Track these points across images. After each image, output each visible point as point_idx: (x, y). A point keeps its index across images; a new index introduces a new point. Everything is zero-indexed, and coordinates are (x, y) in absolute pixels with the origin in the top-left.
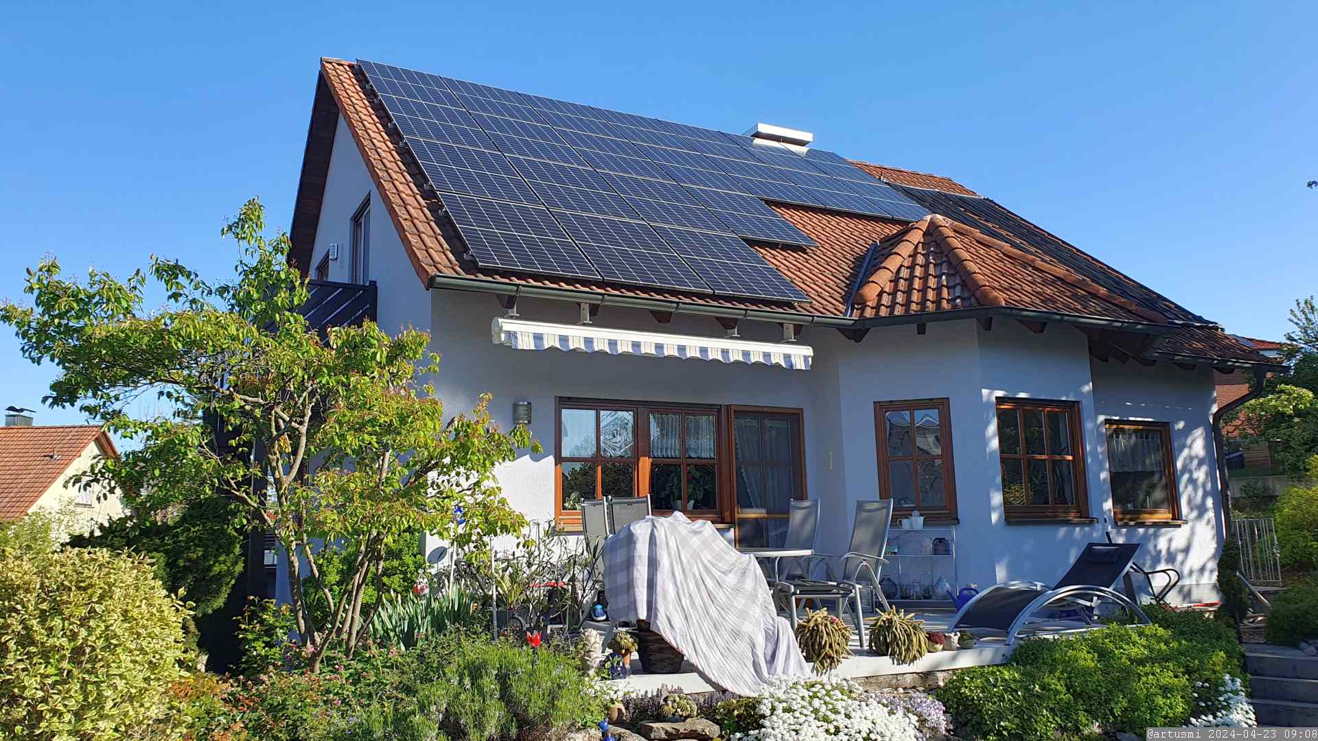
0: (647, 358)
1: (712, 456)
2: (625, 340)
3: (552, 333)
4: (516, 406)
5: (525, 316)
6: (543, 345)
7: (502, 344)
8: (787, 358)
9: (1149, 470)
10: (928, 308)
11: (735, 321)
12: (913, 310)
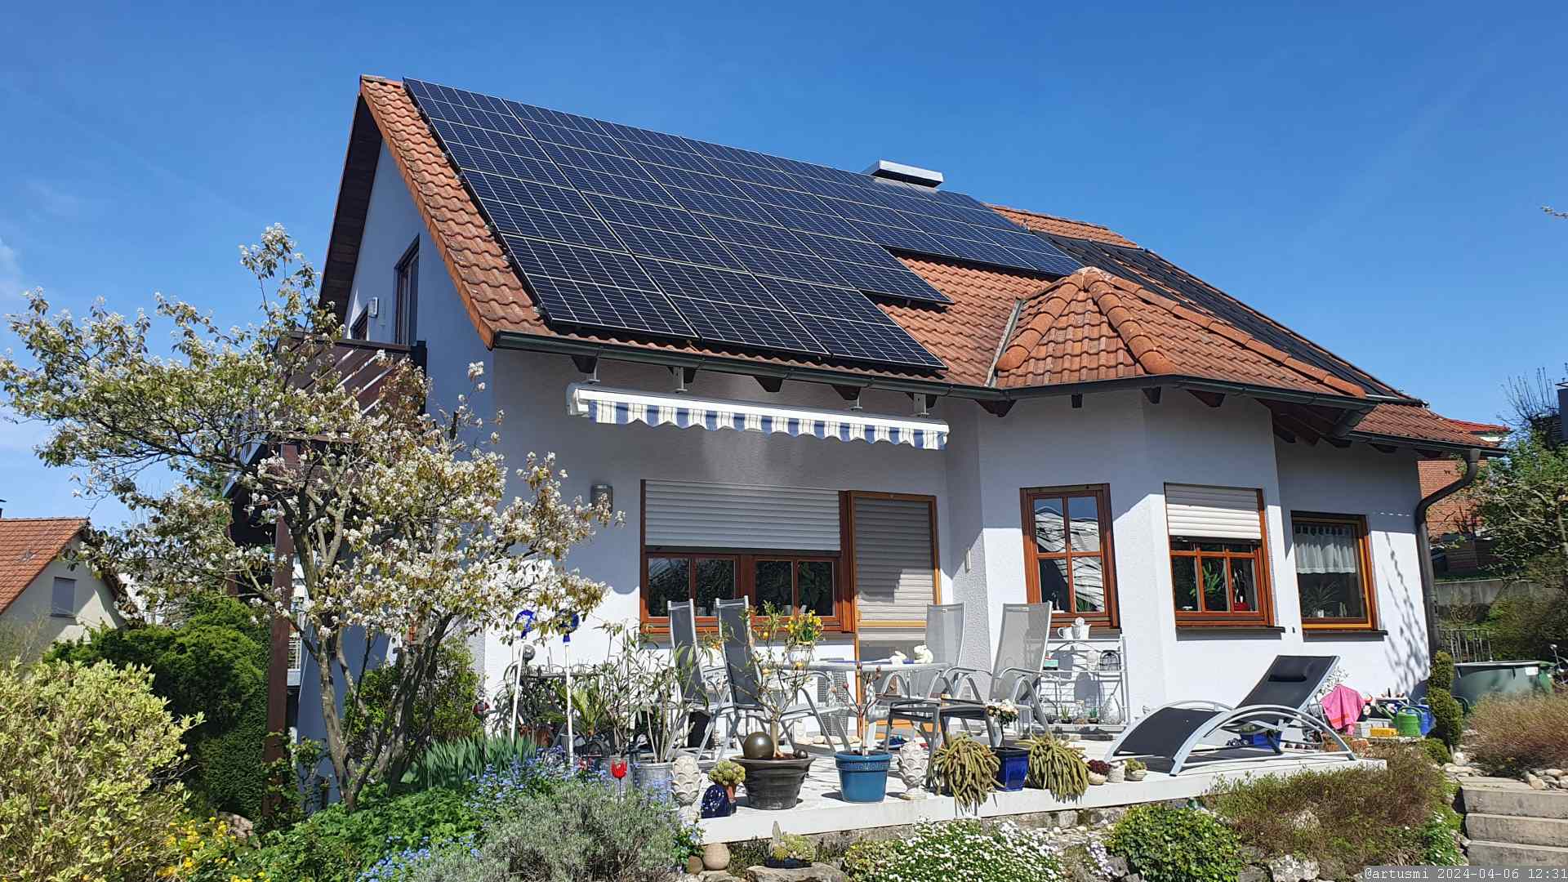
0: (752, 434)
2: (726, 411)
3: (638, 404)
4: (594, 491)
5: (609, 383)
6: (627, 418)
7: (579, 416)
8: (918, 434)
9: (1342, 570)
10: (1085, 376)
11: (857, 390)
12: (1067, 378)
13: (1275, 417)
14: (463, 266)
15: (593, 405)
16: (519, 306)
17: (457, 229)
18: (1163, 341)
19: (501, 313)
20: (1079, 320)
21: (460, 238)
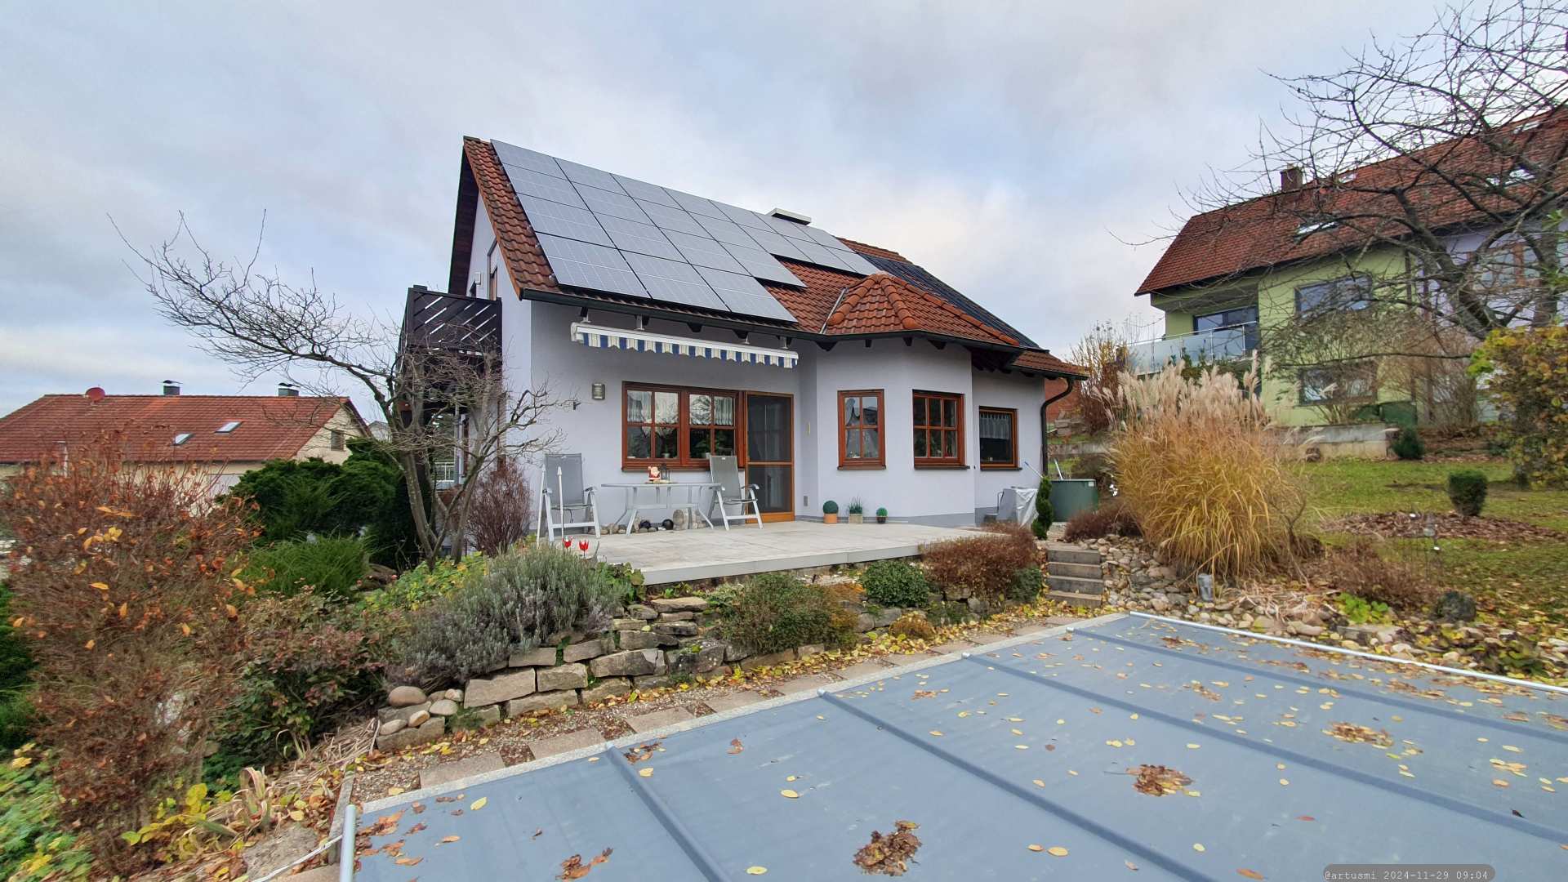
0: (683, 356)
1: (731, 423)
2: (668, 342)
3: (614, 335)
4: (594, 387)
5: (595, 322)
6: (607, 344)
7: (578, 341)
8: (781, 359)
9: (1002, 438)
10: (872, 329)
11: (747, 333)
12: (862, 331)
13: (973, 358)
14: (509, 250)
15: (586, 336)
16: (543, 275)
17: (509, 228)
18: (918, 313)
19: (529, 279)
20: (874, 299)
21: (511, 234)
